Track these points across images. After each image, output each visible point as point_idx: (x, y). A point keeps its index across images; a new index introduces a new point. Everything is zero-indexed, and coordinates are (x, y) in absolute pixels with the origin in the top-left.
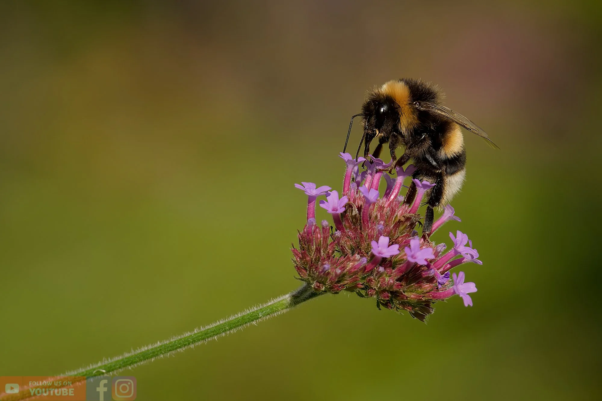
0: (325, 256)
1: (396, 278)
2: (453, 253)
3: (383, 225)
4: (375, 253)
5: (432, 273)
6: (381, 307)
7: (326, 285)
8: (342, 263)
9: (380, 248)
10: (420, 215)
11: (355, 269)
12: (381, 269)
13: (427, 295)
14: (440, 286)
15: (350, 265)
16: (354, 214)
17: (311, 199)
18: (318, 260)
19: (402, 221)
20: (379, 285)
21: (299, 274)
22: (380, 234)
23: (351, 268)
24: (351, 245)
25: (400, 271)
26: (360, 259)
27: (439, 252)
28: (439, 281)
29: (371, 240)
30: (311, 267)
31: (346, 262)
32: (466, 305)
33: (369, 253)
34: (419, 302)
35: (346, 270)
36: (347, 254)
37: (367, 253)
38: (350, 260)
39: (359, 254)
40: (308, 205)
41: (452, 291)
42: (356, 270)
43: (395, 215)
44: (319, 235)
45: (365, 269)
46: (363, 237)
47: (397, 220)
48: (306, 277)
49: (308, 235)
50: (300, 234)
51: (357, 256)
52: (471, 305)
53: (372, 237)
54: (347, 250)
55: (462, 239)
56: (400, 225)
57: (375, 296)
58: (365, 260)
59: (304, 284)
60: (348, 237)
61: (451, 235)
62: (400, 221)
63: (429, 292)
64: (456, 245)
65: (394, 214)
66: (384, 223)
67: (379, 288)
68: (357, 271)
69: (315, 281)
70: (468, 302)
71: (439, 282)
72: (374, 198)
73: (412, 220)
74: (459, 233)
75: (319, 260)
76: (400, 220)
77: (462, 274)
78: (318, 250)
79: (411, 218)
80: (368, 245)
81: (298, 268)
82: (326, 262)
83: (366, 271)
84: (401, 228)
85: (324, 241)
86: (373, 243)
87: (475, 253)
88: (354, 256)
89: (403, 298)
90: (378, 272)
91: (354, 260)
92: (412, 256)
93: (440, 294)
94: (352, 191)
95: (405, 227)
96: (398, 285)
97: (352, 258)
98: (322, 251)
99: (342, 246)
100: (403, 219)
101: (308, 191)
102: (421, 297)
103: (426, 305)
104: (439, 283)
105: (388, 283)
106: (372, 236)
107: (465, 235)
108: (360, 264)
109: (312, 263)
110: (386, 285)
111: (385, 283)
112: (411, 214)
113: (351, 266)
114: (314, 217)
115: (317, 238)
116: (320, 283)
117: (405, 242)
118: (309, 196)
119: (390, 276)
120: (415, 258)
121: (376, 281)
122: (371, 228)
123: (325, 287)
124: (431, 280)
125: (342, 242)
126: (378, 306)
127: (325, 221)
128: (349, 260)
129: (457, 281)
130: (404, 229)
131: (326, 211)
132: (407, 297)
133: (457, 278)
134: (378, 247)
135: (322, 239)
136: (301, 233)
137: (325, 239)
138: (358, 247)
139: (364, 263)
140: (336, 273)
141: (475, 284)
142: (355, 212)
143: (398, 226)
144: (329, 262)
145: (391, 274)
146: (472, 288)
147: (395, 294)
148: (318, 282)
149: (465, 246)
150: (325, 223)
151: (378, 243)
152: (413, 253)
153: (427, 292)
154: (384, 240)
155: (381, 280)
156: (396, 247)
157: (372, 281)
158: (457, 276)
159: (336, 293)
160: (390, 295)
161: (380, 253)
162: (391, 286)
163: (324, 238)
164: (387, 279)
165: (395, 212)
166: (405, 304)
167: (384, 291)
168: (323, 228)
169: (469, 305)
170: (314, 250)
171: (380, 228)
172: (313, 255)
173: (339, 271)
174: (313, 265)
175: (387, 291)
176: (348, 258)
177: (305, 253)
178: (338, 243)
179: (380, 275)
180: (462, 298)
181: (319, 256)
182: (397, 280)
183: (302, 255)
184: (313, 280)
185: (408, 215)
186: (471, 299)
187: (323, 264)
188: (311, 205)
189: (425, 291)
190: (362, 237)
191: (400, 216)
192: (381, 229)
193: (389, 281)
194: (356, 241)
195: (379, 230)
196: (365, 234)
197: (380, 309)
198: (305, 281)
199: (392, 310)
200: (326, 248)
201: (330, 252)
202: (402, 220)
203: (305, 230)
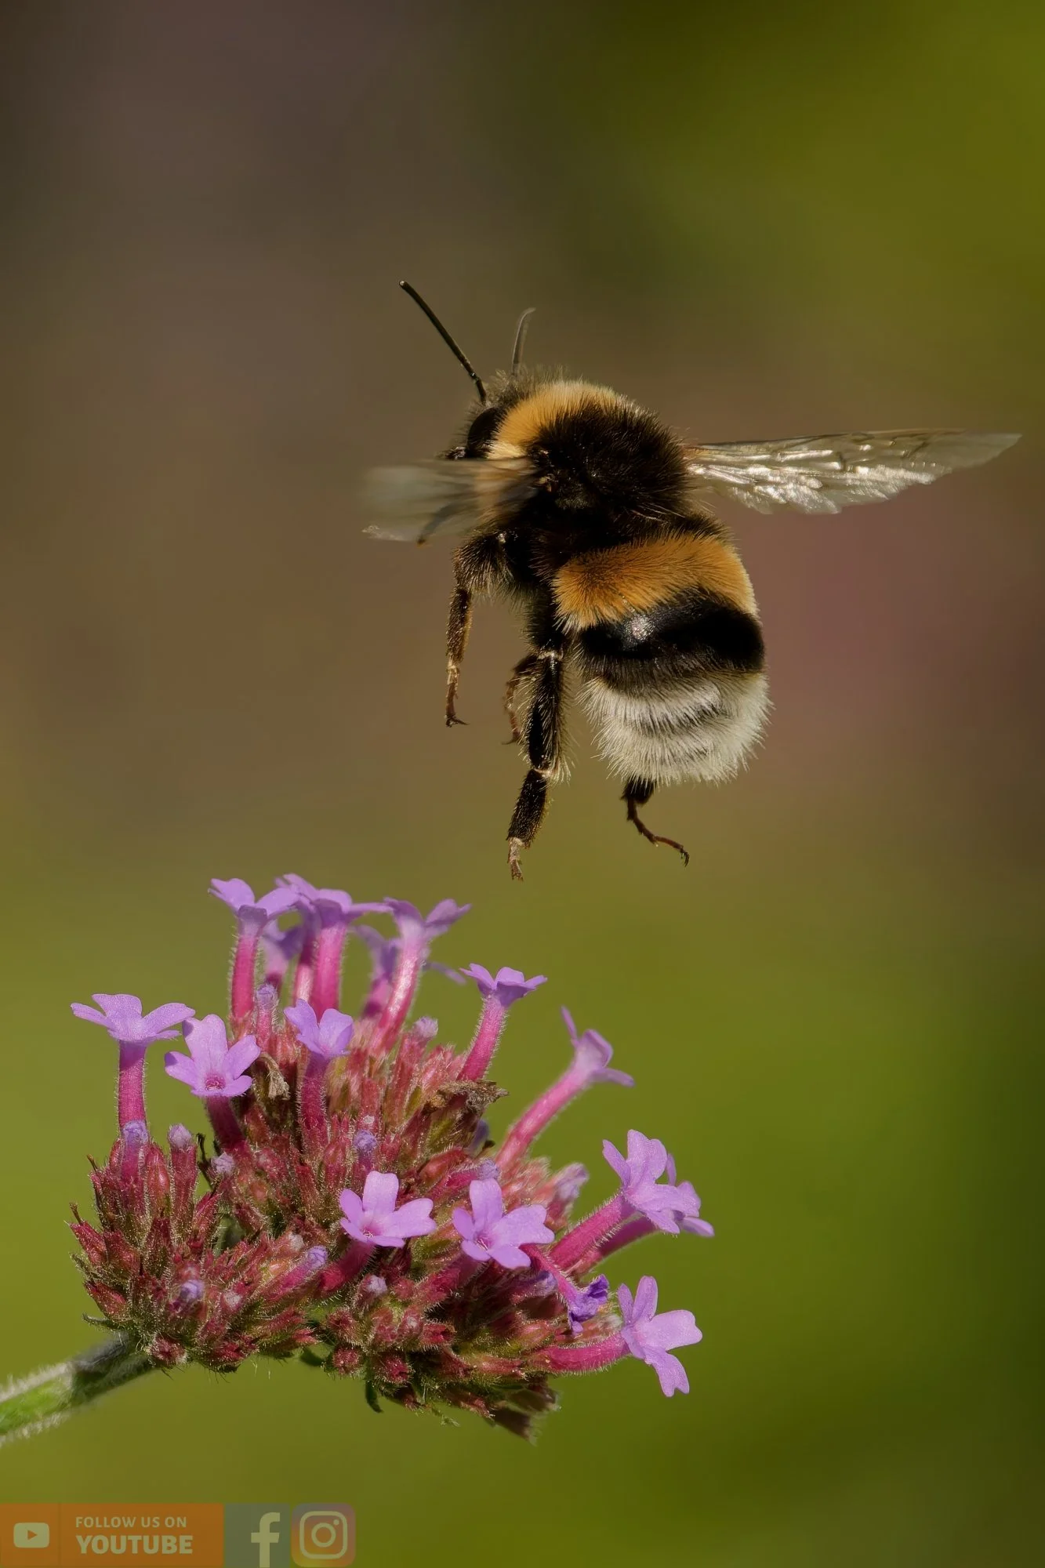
0: (185, 1248)
1: (428, 1307)
2: (617, 1209)
3: (375, 1131)
4: (354, 1231)
5: (546, 1287)
6: (382, 1401)
7: (192, 1346)
8: (243, 1264)
9: (368, 1214)
10: (494, 1083)
11: (288, 1285)
12: (377, 1284)
13: (535, 1356)
14: (577, 1328)
15: (270, 1272)
16: (275, 1094)
17: (130, 1055)
18: (161, 1259)
19: (435, 1109)
20: (372, 1337)
21: (101, 1307)
22: (365, 1163)
23: (276, 1284)
24: (269, 1200)
25: (440, 1284)
26: (302, 1249)
27: (567, 1201)
28: (574, 1308)
29: (336, 1185)
30: (139, 1286)
31: (254, 1262)
32: (669, 1392)
33: (333, 1227)
34: (510, 1383)
35: (256, 1293)
36: (258, 1233)
37: (326, 1226)
38: (269, 1256)
39: (297, 1232)
40: (120, 1075)
41: (619, 1345)
42: (289, 1290)
43: (413, 1088)
44: (162, 1179)
45: (322, 1284)
46: (307, 1176)
47: (420, 1105)
48: (123, 1318)
49: (125, 1180)
50: (98, 1174)
51: (294, 1241)
52: (686, 1389)
53: (340, 1172)
54: (256, 1217)
55: (647, 1159)
56: (431, 1121)
57: (359, 1373)
58: (318, 1257)
59: (119, 1336)
60: (260, 1171)
61: (609, 1151)
62: (428, 1110)
63: (543, 1348)
64: (629, 1181)
65: (408, 1083)
66: (376, 1122)
67: (373, 1346)
68: (295, 1293)
69: (155, 1334)
70: (673, 1379)
71: (572, 1315)
72: (337, 1042)
73: (470, 1103)
74: (635, 1138)
75: (164, 1263)
76: (428, 1105)
77: (648, 1285)
78: (161, 1229)
79: (466, 1096)
80: (328, 1200)
81: (95, 1288)
82: (192, 1270)
83: (326, 1288)
84: (435, 1130)
85: (179, 1193)
86: (346, 1199)
87: (687, 1200)
88: (281, 1239)
89: (453, 1374)
90: (367, 1295)
91: (284, 1254)
92: (482, 1238)
93: (579, 1352)
94: (264, 1013)
95: (447, 1129)
96: (435, 1334)
97: (275, 1249)
98: (174, 1231)
99: (239, 1206)
100: (437, 1101)
101: (118, 1024)
102: (514, 1367)
103: (533, 1388)
104: (575, 1318)
105: (401, 1330)
106: (338, 1173)
107: (656, 1142)
108: (302, 1271)
109: (141, 1273)
110: (393, 1337)
111: (390, 1330)
112: (464, 1084)
113: (272, 1277)
114: (141, 1114)
115: (155, 1186)
116: (171, 1341)
117: (450, 1183)
118: (121, 1043)
119: (405, 1304)
120: (488, 1243)
121: (361, 1321)
122: (333, 1142)
123: (190, 1352)
124: (544, 1308)
125: (239, 1188)
126: (371, 1398)
127: (182, 1128)
128: (264, 1252)
129: (635, 1311)
130: (441, 1134)
131: (186, 1088)
132: (467, 1371)
133: (634, 1299)
134: (364, 1210)
135: (172, 1189)
136: (103, 1167)
137: (184, 1187)
138: (294, 1208)
139: (319, 1264)
140: (223, 1303)
141: (694, 1314)
142: (278, 1086)
143: (425, 1127)
144: (199, 1268)
145: (411, 1295)
146: (684, 1329)
147: (427, 1362)
148: (164, 1336)
149: (657, 1182)
150: (182, 1134)
151: (361, 1197)
152: (479, 1225)
153: (533, 1350)
154: (382, 1184)
155: (377, 1318)
156: (421, 1208)
157: (346, 1322)
158: (634, 1295)
159: (233, 1369)
160: (409, 1368)
161: (369, 1229)
162: (413, 1337)
163: (178, 1186)
164: (397, 1313)
165: (410, 1076)
166: (459, 1393)
167: (390, 1353)
168: (175, 1151)
169: (677, 1391)
170: (148, 1228)
171: (363, 1143)
172: (143, 1245)
173: (233, 1300)
174: (147, 1277)
175: (399, 1353)
176: (264, 1248)
177: (117, 1240)
178: (228, 1198)
179: (371, 1302)
180: (652, 1368)
181: (164, 1249)
182: (431, 1315)
183: (107, 1246)
184: (149, 1327)
185: (454, 1087)
186: (683, 1370)
187: (179, 1278)
188: (132, 1075)
189: (526, 1347)
190: (304, 1173)
191: (429, 1090)
192: (368, 1146)
193: (405, 1322)
194: (284, 1187)
195: (361, 1152)
196: (313, 1163)
197: (377, 1409)
198: (121, 1328)
199: (418, 1413)
200: (186, 1220)
201: (203, 1228)
202: (436, 1104)
203: (115, 1160)
